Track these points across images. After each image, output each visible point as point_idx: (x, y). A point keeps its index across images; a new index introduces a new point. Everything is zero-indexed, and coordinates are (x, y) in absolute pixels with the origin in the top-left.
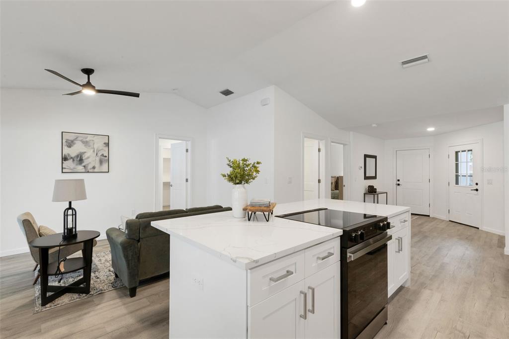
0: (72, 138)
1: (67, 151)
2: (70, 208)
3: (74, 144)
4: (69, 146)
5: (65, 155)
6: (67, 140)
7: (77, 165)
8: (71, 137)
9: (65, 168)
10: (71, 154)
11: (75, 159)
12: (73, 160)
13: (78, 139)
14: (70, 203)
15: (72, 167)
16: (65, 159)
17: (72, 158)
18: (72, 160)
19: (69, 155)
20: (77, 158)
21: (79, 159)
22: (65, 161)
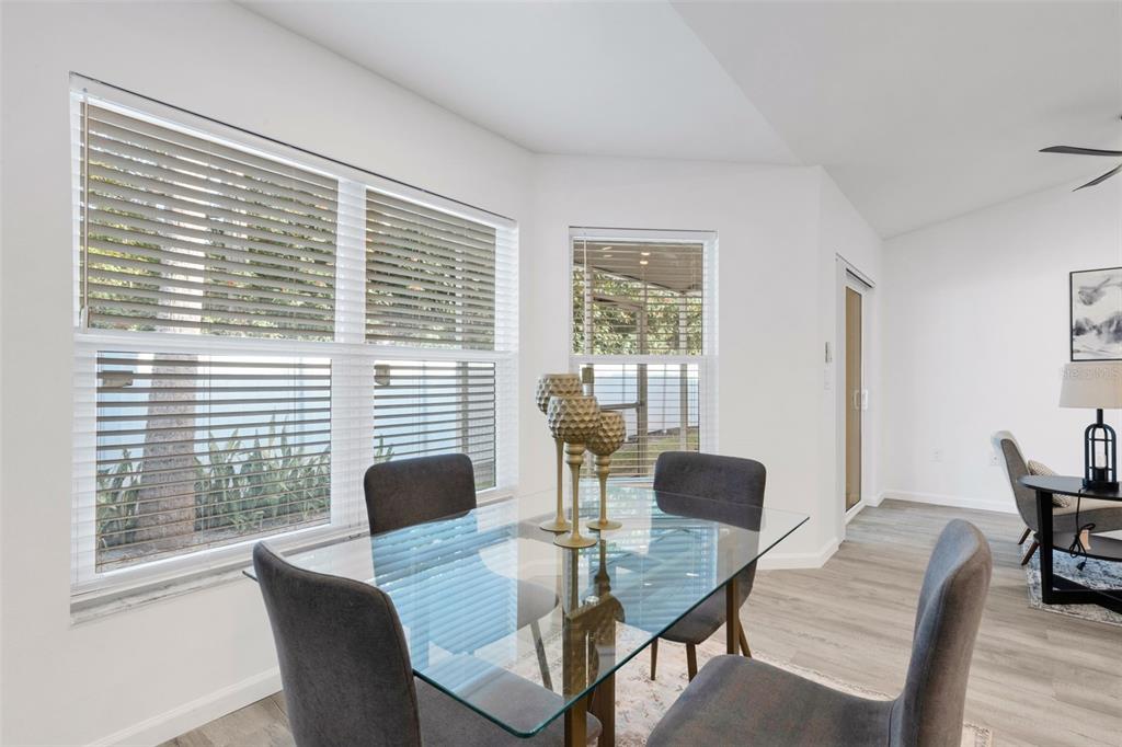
0: (1095, 284)
1: (1082, 313)
2: (1100, 424)
3: (1102, 294)
4: (1089, 301)
5: (1077, 322)
6: (1082, 288)
7: (1108, 342)
8: (1091, 281)
9: (1079, 351)
10: (1092, 320)
11: (1104, 330)
12: (1100, 332)
13: (1110, 282)
14: (1100, 413)
15: (1095, 349)
16: (1077, 330)
17: (1094, 327)
18: (1095, 332)
19: (1087, 321)
20: (1110, 326)
21: (1113, 328)
22: (1077, 334)
